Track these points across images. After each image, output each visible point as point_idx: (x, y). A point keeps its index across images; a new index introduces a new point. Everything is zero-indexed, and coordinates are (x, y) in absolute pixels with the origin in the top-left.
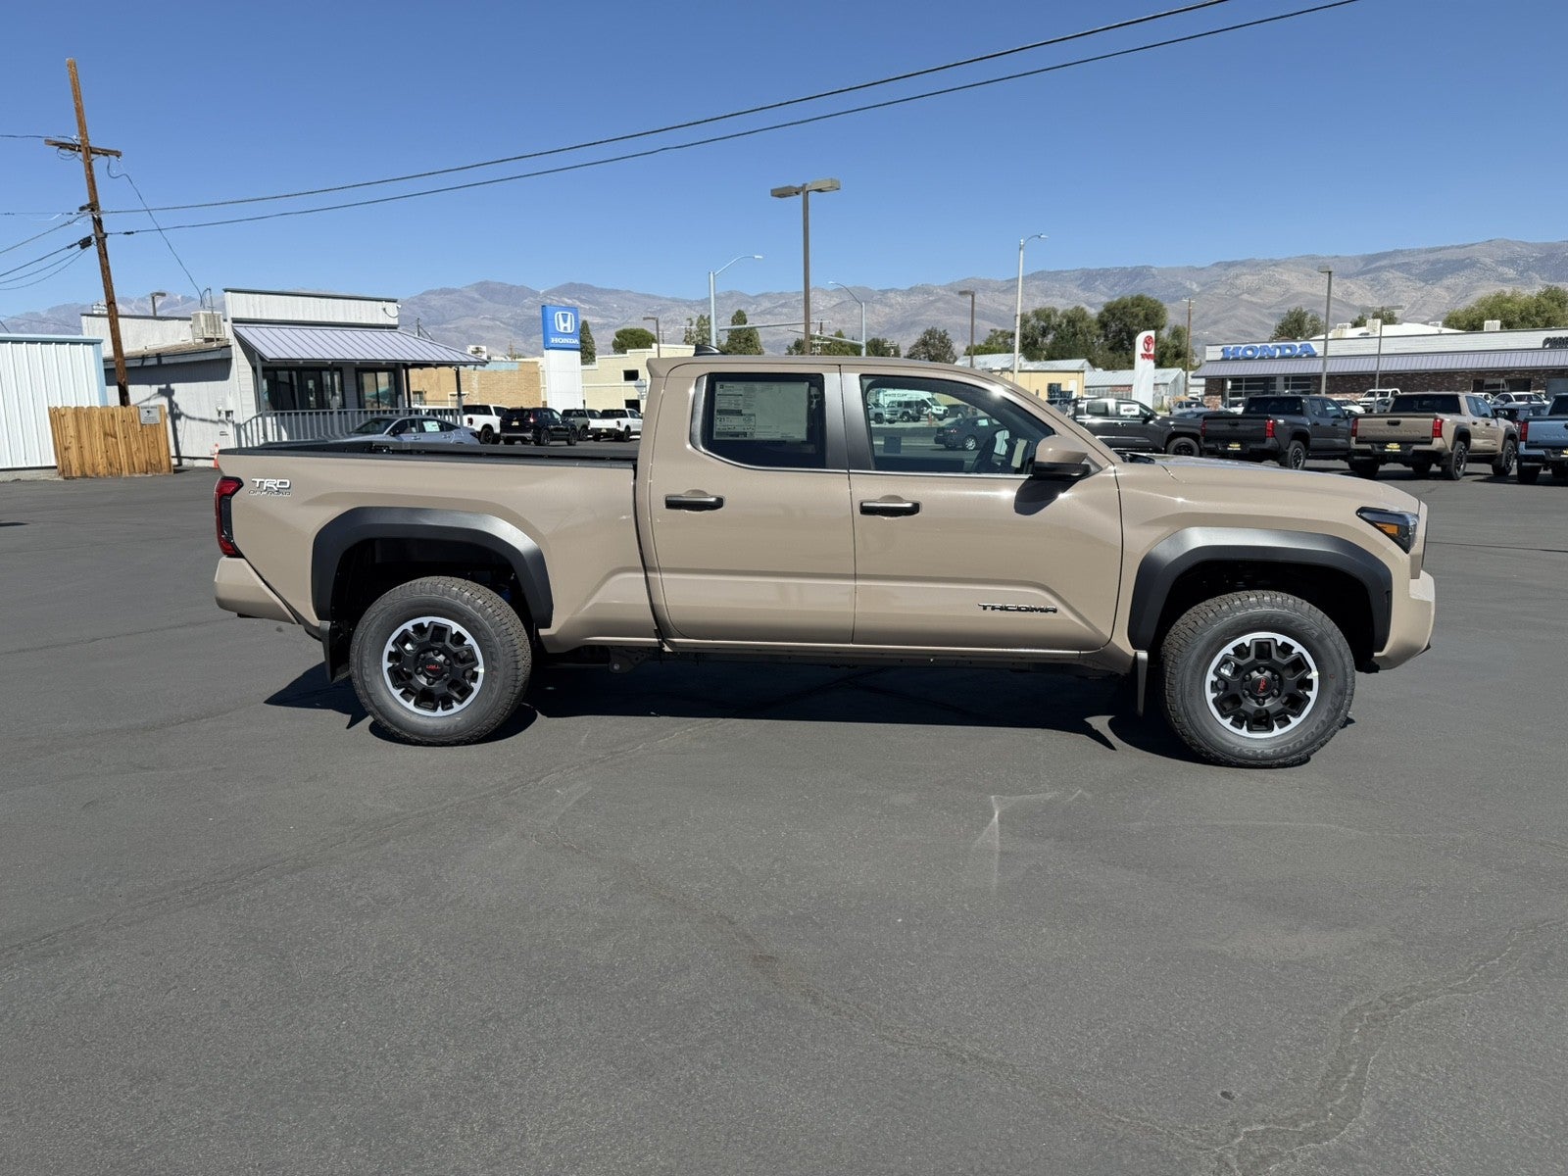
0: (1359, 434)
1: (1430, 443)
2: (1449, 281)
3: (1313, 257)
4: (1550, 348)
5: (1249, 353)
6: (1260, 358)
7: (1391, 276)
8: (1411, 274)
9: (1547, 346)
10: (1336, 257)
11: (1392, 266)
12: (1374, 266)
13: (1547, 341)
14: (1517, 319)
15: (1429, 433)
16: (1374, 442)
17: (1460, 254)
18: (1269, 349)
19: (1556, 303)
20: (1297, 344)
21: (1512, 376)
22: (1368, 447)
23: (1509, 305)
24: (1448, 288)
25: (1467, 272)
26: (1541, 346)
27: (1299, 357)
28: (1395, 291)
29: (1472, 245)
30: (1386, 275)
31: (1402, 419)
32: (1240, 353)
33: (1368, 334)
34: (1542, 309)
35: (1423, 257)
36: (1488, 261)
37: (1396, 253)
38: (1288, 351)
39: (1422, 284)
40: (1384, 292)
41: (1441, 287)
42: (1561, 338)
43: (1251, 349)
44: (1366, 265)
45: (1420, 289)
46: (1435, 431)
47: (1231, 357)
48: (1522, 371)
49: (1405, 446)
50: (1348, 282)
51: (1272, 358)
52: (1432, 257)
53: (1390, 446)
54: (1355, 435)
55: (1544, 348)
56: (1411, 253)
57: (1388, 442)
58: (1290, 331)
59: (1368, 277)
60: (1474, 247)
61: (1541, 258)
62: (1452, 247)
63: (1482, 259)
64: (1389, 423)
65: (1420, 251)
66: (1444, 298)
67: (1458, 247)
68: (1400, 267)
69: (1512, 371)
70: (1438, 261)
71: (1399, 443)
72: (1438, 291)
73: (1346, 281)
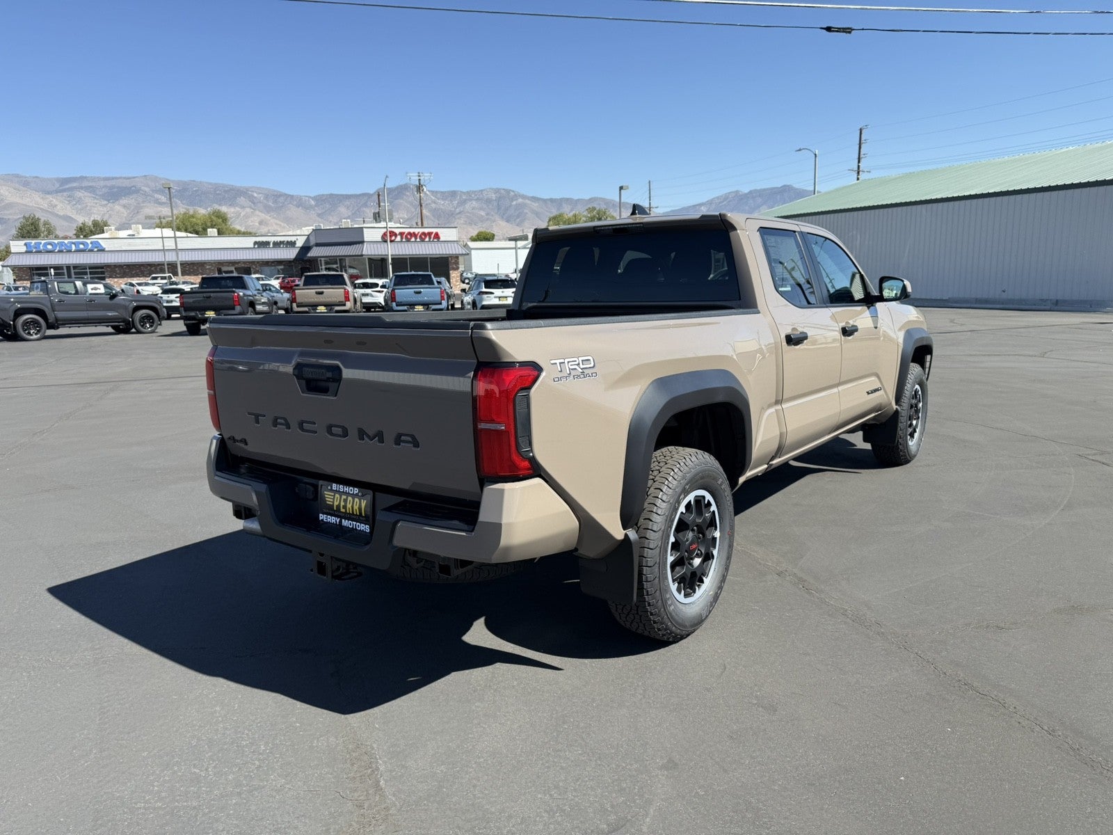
0: (298, 301)
1: (345, 305)
2: (124, 201)
3: (17, 176)
4: (258, 247)
5: (50, 247)
6: (59, 251)
7: (82, 195)
8: (97, 195)
9: (256, 246)
10: (37, 177)
11: (82, 188)
12: (67, 187)
13: (255, 243)
14: (200, 229)
15: (343, 299)
16: (309, 306)
17: (126, 183)
18: (65, 244)
19: (221, 220)
20: (89, 241)
21: (240, 265)
22: (306, 309)
23: (194, 220)
24: (124, 206)
25: (135, 196)
26: (252, 246)
27: (91, 251)
28: (87, 206)
29: (134, 178)
30: (79, 194)
31: (324, 290)
32: (41, 248)
33: (134, 235)
34: (214, 223)
35: (102, 183)
36: (147, 189)
37: (82, 178)
38: (82, 246)
39: (106, 202)
40: (79, 207)
41: (119, 205)
42: (263, 242)
43: (50, 244)
44: (60, 186)
45: (105, 206)
46: (346, 297)
47: (34, 250)
48: (245, 262)
49: (329, 308)
50: (50, 198)
51: (70, 251)
52: (109, 183)
53: (319, 308)
54: (296, 302)
55: (254, 248)
56: (93, 179)
57: (317, 306)
58: (28, 232)
59: (65, 194)
60: (136, 179)
61: (180, 190)
62: (120, 178)
63: (142, 188)
64: (317, 293)
65: (99, 179)
66: (123, 213)
67: (125, 178)
68: (87, 189)
69: (239, 262)
70: (113, 187)
71: (325, 306)
72: (117, 207)
73: (48, 196)
